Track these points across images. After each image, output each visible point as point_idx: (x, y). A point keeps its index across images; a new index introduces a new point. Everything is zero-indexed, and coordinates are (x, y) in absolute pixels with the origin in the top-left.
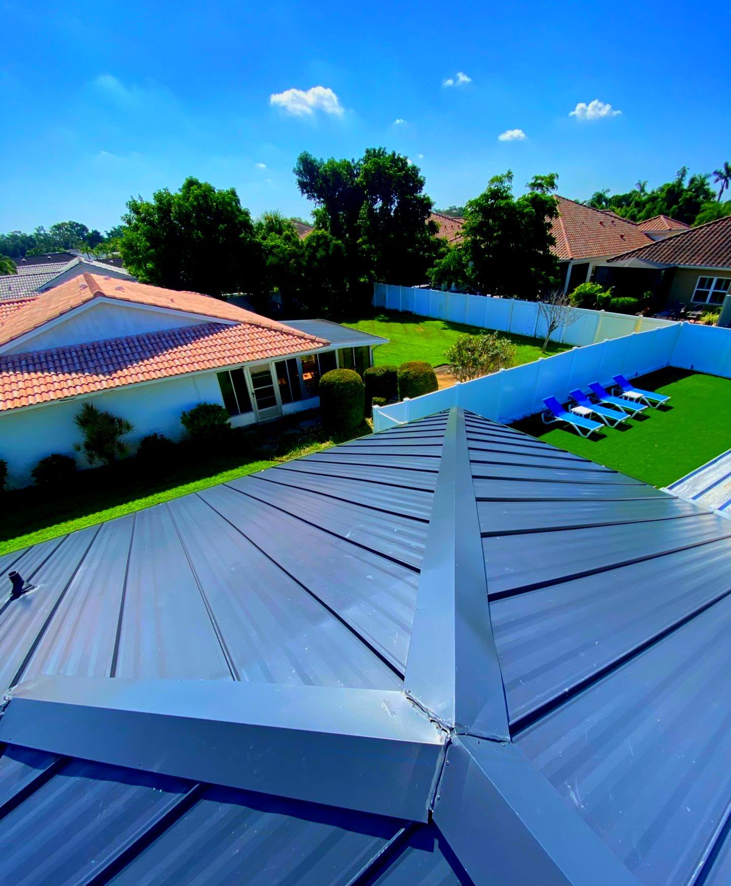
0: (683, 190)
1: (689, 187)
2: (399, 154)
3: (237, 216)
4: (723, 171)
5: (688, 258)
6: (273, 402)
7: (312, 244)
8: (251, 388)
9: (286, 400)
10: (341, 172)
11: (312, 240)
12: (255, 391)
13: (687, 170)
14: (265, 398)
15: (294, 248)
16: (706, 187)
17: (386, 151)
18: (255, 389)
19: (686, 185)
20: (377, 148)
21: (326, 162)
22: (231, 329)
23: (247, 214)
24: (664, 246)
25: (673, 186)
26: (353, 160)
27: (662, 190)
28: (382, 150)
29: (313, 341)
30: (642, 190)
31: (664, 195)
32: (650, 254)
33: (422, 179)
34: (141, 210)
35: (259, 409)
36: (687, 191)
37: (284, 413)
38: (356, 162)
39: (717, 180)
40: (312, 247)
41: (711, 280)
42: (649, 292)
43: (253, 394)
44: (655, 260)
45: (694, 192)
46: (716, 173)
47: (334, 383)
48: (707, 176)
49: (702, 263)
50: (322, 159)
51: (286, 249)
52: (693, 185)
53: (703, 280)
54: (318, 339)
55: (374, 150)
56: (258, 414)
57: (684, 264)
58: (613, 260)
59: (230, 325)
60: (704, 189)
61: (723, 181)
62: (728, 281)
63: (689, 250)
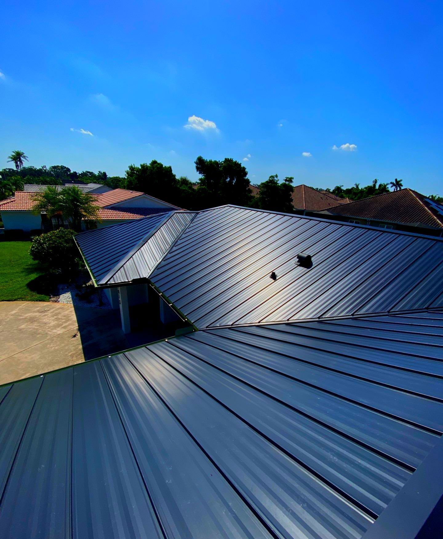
0: (375, 189)
1: (378, 188)
10: (214, 165)
11: (199, 189)
13: (377, 181)
21: (208, 161)
23: (175, 176)
25: (371, 187)
28: (232, 159)
30: (357, 187)
31: (367, 190)
33: (247, 172)
39: (392, 187)
40: (199, 192)
45: (381, 190)
46: (391, 183)
48: (388, 184)
50: (206, 160)
52: (381, 187)
57: (344, 215)
60: (386, 190)
61: (395, 187)
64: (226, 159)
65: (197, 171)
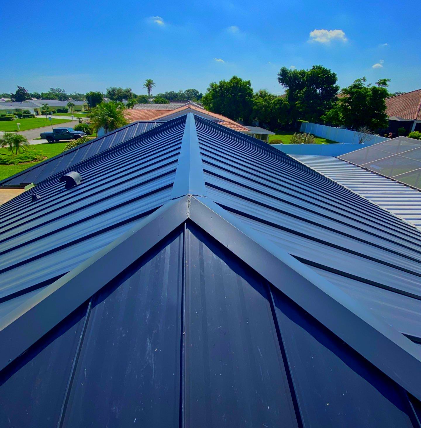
3: (247, 90)
7: (276, 103)
10: (298, 75)
15: (267, 104)
23: (252, 90)
26: (307, 70)
34: (213, 87)
50: (291, 70)
55: (317, 66)
64: (313, 67)
65: (280, 82)
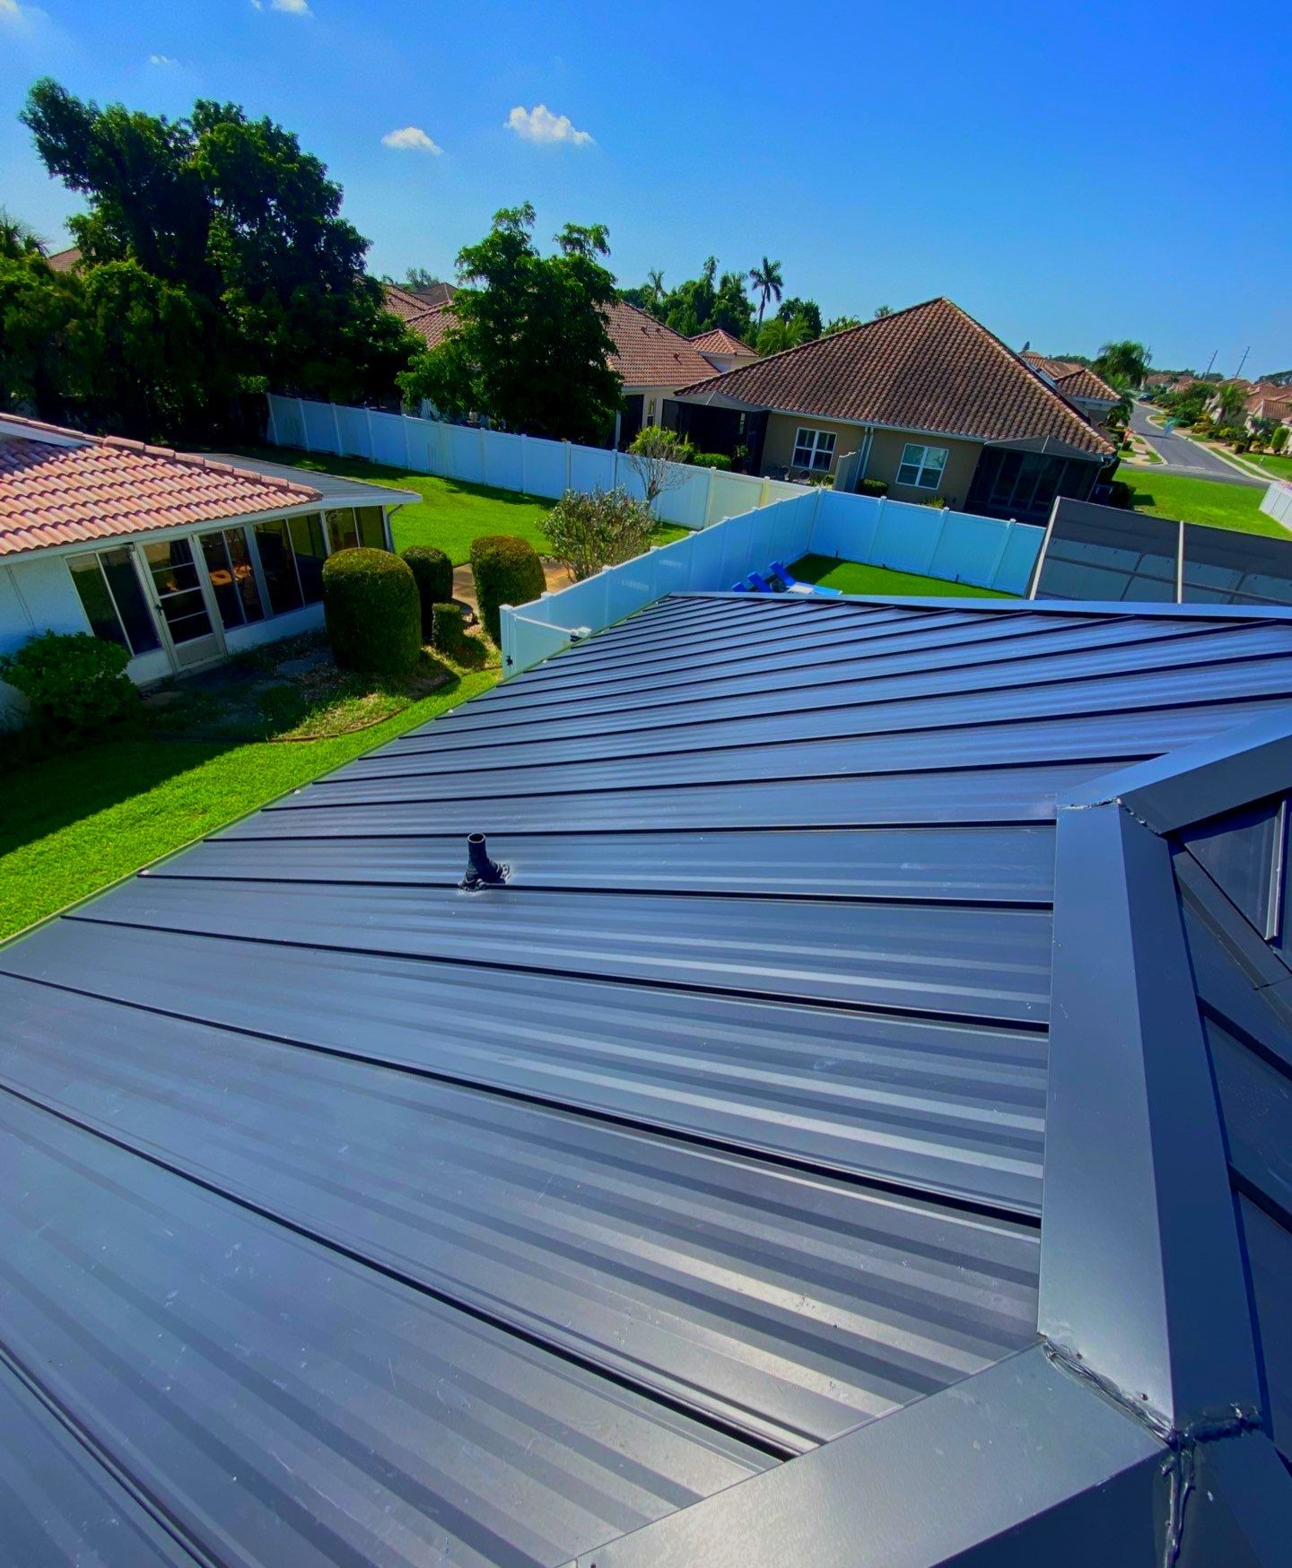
0: (714, 295)
1: (721, 291)
2: (278, 127)
4: (762, 271)
5: (781, 399)
6: (203, 626)
7: (111, 290)
8: (152, 597)
9: (232, 620)
10: (148, 139)
11: (106, 280)
12: (162, 601)
13: (716, 263)
14: (188, 619)
15: (67, 293)
16: (742, 295)
17: (244, 113)
18: (163, 597)
19: (717, 289)
20: (223, 105)
21: (103, 110)
22: (72, 456)
24: (746, 377)
25: (701, 286)
26: (164, 119)
27: (686, 290)
28: (235, 110)
29: (284, 490)
30: (659, 287)
31: (689, 299)
32: (731, 388)
33: (335, 186)
35: (176, 641)
36: (719, 298)
37: (230, 650)
38: (171, 123)
39: (755, 286)
40: (110, 298)
41: (813, 434)
42: (743, 447)
43: (157, 607)
44: (740, 398)
45: (729, 300)
46: (753, 273)
47: (364, 575)
48: (742, 277)
49: (800, 407)
50: (91, 102)
51: (49, 295)
52: (726, 289)
53: (803, 434)
54: (292, 486)
55: (217, 106)
56: (175, 655)
57: (779, 407)
58: (683, 391)
59: (67, 448)
60: (740, 297)
61: (763, 287)
62: (833, 437)
63: (780, 386)
65: (51, 169)
